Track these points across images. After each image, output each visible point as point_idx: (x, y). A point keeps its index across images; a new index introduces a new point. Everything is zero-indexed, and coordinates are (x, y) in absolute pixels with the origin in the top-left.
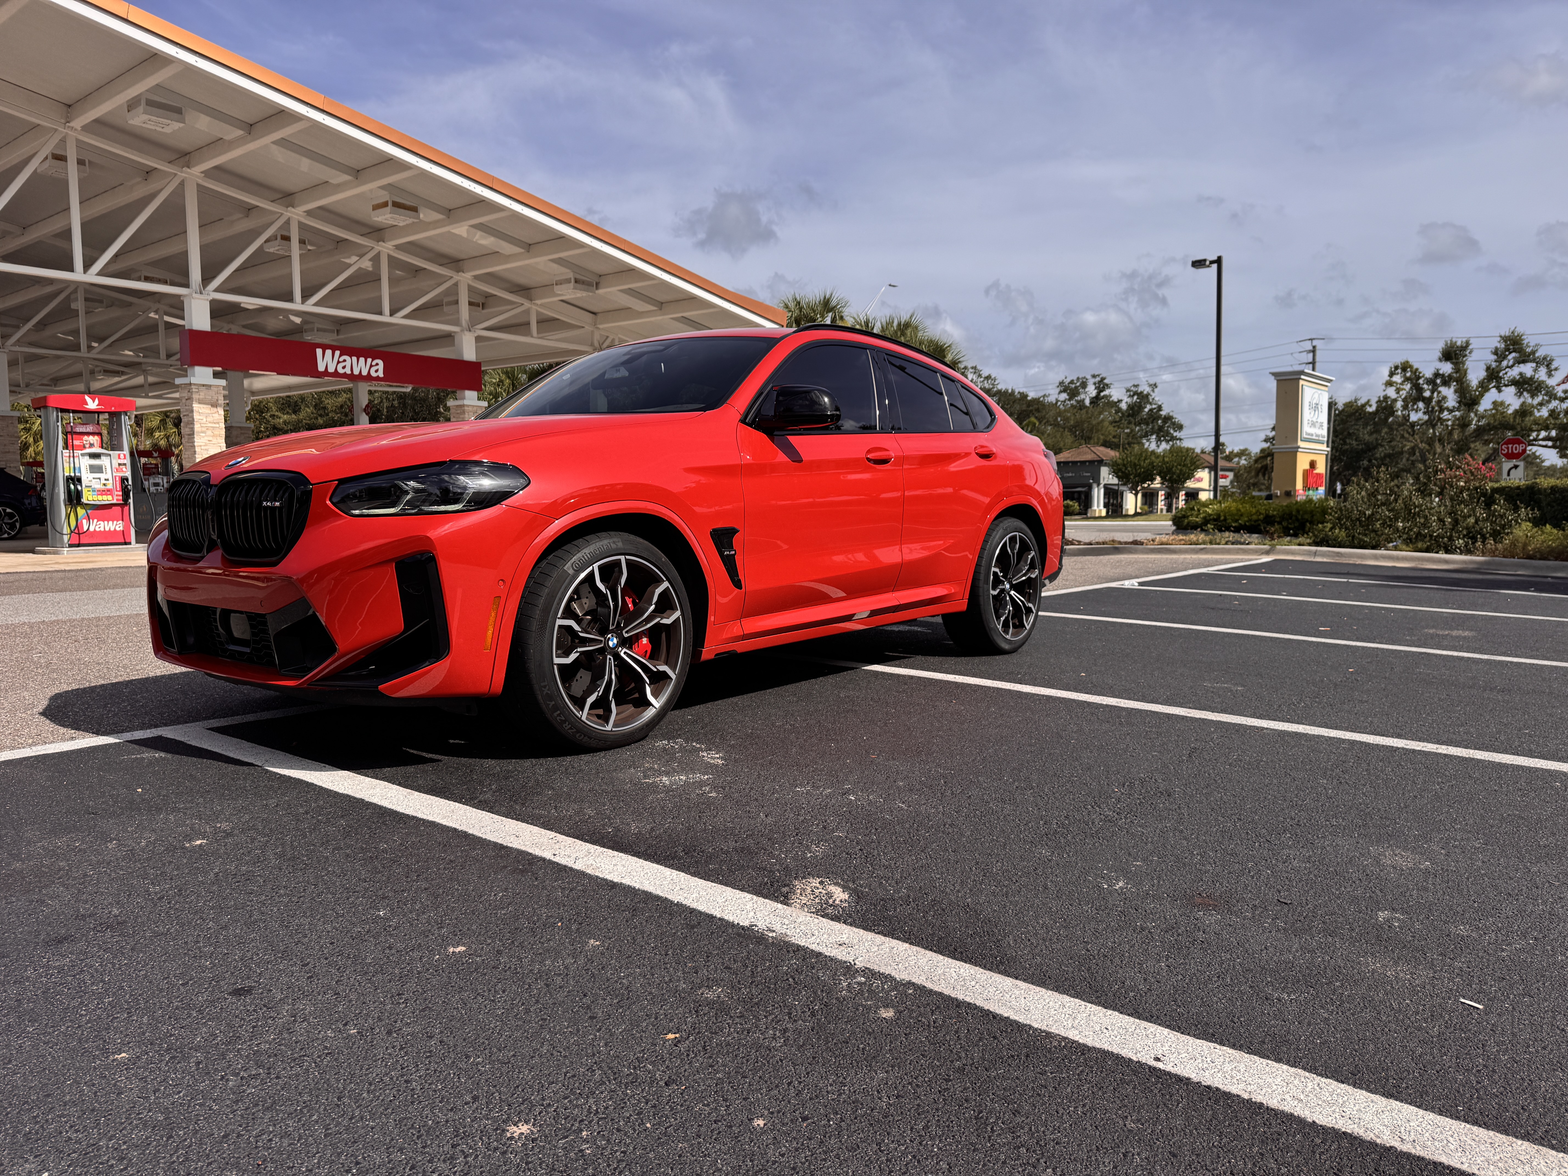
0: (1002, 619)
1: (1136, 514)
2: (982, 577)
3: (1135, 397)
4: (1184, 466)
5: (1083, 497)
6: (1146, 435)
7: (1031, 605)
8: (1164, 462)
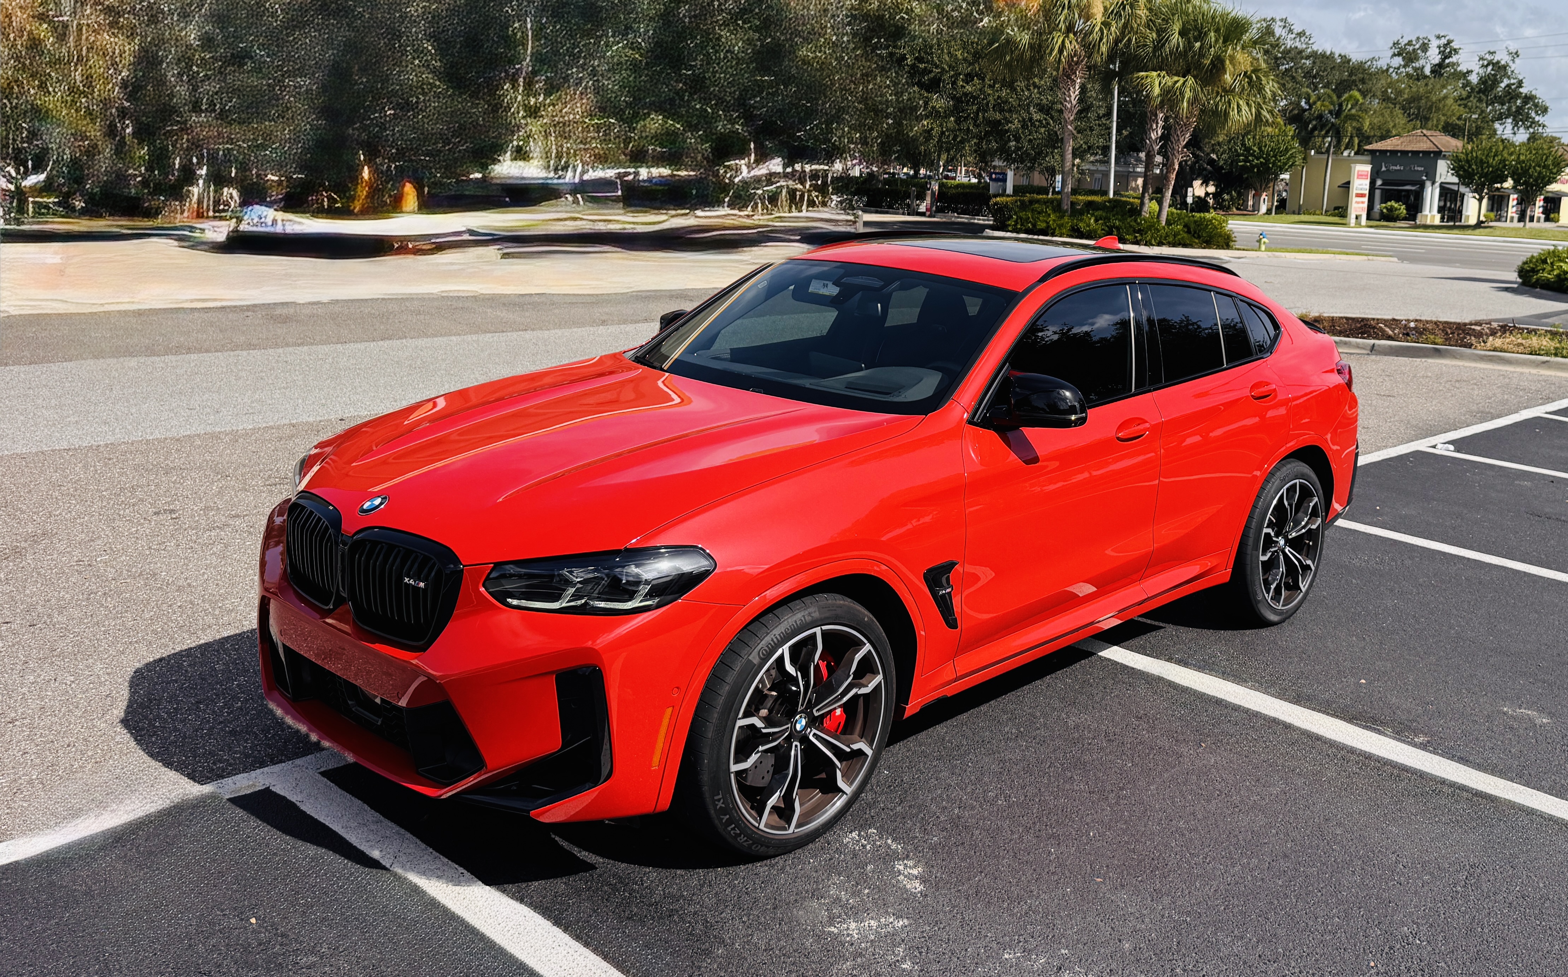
0: (1273, 587)
1: (1479, 225)
2: (1251, 542)
3: (1490, 68)
4: (1544, 167)
5: (1412, 198)
6: (1500, 118)
7: (1309, 562)
8: (1518, 161)
